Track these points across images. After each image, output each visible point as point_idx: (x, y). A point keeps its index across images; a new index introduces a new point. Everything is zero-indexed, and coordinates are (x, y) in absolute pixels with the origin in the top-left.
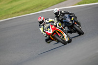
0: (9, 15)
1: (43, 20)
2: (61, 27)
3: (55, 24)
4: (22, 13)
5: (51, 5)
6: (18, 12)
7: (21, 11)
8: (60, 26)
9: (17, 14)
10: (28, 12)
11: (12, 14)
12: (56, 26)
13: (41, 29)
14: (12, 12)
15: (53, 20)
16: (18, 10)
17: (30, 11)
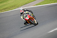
1: (23, 12)
5: (20, 5)
6: (1, 10)
7: (3, 9)
8: (32, 15)
10: (7, 10)
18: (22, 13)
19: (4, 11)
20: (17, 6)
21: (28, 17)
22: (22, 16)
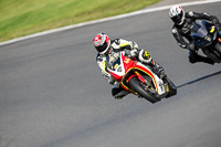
0: (68, 18)
1: (106, 43)
2: (148, 61)
3: (132, 53)
4: (98, 14)
6: (90, 13)
7: (96, 10)
8: (146, 58)
9: (88, 17)
10: (111, 12)
11: (77, 16)
12: (136, 58)
13: (102, 65)
14: (76, 11)
15: (130, 43)
17: (117, 11)
18: (100, 49)
21: (122, 65)
22: (104, 59)
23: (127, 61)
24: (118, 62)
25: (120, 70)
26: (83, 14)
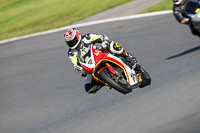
0: (2, 33)
1: (76, 38)
3: (104, 45)
4: (30, 30)
5: (90, 13)
6: (21, 29)
7: (26, 26)
8: (117, 49)
9: (20, 32)
10: (42, 28)
11: (9, 31)
15: (100, 37)
16: (22, 24)
19: (29, 33)
20: (77, 13)
21: (92, 57)
23: (98, 53)
24: (88, 54)
25: (90, 62)
26: (15, 30)
